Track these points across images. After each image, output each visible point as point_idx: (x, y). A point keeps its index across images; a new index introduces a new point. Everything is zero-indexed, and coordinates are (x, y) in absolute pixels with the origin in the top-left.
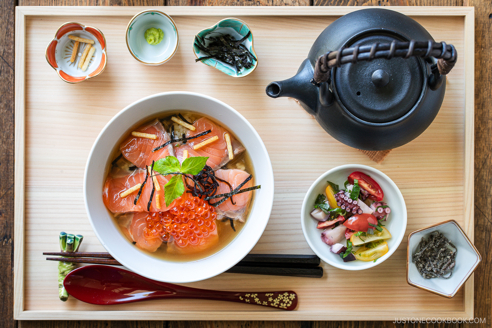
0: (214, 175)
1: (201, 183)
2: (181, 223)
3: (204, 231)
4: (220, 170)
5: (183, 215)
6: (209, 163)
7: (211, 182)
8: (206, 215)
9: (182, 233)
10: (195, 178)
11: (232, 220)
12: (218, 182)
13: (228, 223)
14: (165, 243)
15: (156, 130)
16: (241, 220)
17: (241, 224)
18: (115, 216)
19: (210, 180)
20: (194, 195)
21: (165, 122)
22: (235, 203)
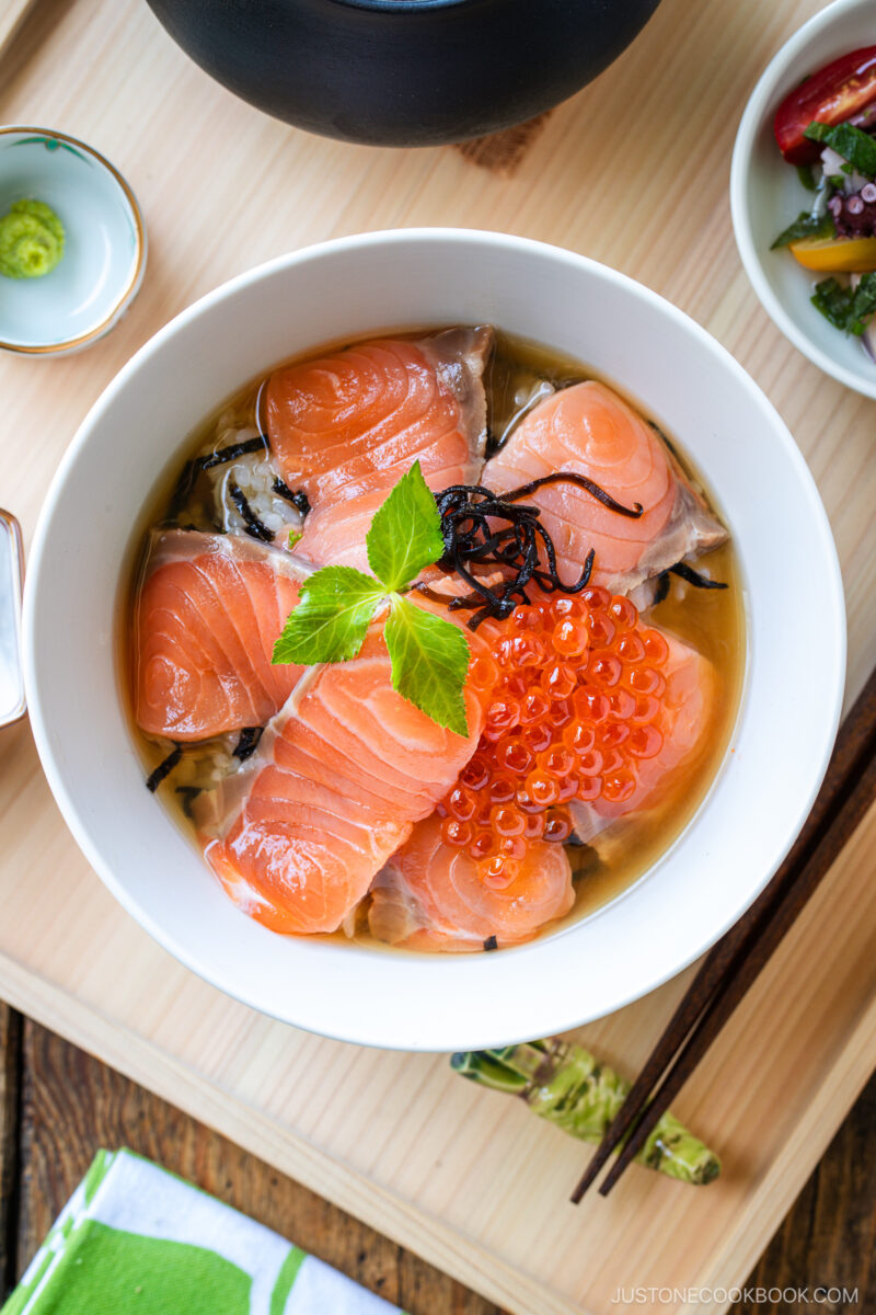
0: (490, 496)
1: (478, 559)
2: (557, 735)
3: (642, 682)
4: (491, 464)
5: (536, 704)
6: (438, 481)
7: (506, 524)
8: (597, 631)
9: (589, 763)
10: (448, 564)
11: (681, 569)
12: (523, 502)
13: (681, 589)
14: (574, 846)
15: (182, 565)
16: (710, 536)
17: (721, 549)
18: (350, 930)
19: (494, 523)
20: (500, 615)
21: (184, 517)
22: (639, 507)
